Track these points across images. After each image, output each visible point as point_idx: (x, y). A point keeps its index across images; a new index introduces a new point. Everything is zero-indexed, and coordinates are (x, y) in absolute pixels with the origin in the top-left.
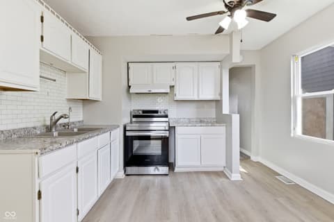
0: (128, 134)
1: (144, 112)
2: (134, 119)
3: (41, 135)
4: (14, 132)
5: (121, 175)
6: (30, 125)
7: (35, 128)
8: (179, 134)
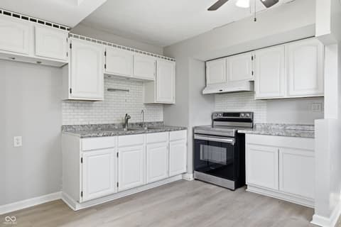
0: (197, 137)
1: (225, 114)
2: (216, 123)
3: (119, 129)
4: (99, 126)
5: (190, 177)
6: (111, 122)
7: (114, 124)
8: (249, 144)
